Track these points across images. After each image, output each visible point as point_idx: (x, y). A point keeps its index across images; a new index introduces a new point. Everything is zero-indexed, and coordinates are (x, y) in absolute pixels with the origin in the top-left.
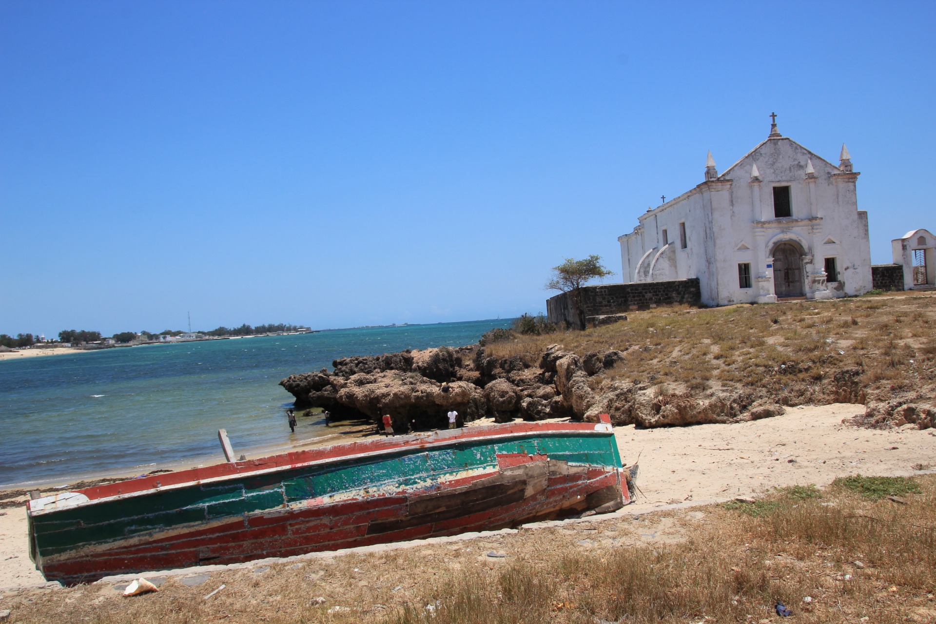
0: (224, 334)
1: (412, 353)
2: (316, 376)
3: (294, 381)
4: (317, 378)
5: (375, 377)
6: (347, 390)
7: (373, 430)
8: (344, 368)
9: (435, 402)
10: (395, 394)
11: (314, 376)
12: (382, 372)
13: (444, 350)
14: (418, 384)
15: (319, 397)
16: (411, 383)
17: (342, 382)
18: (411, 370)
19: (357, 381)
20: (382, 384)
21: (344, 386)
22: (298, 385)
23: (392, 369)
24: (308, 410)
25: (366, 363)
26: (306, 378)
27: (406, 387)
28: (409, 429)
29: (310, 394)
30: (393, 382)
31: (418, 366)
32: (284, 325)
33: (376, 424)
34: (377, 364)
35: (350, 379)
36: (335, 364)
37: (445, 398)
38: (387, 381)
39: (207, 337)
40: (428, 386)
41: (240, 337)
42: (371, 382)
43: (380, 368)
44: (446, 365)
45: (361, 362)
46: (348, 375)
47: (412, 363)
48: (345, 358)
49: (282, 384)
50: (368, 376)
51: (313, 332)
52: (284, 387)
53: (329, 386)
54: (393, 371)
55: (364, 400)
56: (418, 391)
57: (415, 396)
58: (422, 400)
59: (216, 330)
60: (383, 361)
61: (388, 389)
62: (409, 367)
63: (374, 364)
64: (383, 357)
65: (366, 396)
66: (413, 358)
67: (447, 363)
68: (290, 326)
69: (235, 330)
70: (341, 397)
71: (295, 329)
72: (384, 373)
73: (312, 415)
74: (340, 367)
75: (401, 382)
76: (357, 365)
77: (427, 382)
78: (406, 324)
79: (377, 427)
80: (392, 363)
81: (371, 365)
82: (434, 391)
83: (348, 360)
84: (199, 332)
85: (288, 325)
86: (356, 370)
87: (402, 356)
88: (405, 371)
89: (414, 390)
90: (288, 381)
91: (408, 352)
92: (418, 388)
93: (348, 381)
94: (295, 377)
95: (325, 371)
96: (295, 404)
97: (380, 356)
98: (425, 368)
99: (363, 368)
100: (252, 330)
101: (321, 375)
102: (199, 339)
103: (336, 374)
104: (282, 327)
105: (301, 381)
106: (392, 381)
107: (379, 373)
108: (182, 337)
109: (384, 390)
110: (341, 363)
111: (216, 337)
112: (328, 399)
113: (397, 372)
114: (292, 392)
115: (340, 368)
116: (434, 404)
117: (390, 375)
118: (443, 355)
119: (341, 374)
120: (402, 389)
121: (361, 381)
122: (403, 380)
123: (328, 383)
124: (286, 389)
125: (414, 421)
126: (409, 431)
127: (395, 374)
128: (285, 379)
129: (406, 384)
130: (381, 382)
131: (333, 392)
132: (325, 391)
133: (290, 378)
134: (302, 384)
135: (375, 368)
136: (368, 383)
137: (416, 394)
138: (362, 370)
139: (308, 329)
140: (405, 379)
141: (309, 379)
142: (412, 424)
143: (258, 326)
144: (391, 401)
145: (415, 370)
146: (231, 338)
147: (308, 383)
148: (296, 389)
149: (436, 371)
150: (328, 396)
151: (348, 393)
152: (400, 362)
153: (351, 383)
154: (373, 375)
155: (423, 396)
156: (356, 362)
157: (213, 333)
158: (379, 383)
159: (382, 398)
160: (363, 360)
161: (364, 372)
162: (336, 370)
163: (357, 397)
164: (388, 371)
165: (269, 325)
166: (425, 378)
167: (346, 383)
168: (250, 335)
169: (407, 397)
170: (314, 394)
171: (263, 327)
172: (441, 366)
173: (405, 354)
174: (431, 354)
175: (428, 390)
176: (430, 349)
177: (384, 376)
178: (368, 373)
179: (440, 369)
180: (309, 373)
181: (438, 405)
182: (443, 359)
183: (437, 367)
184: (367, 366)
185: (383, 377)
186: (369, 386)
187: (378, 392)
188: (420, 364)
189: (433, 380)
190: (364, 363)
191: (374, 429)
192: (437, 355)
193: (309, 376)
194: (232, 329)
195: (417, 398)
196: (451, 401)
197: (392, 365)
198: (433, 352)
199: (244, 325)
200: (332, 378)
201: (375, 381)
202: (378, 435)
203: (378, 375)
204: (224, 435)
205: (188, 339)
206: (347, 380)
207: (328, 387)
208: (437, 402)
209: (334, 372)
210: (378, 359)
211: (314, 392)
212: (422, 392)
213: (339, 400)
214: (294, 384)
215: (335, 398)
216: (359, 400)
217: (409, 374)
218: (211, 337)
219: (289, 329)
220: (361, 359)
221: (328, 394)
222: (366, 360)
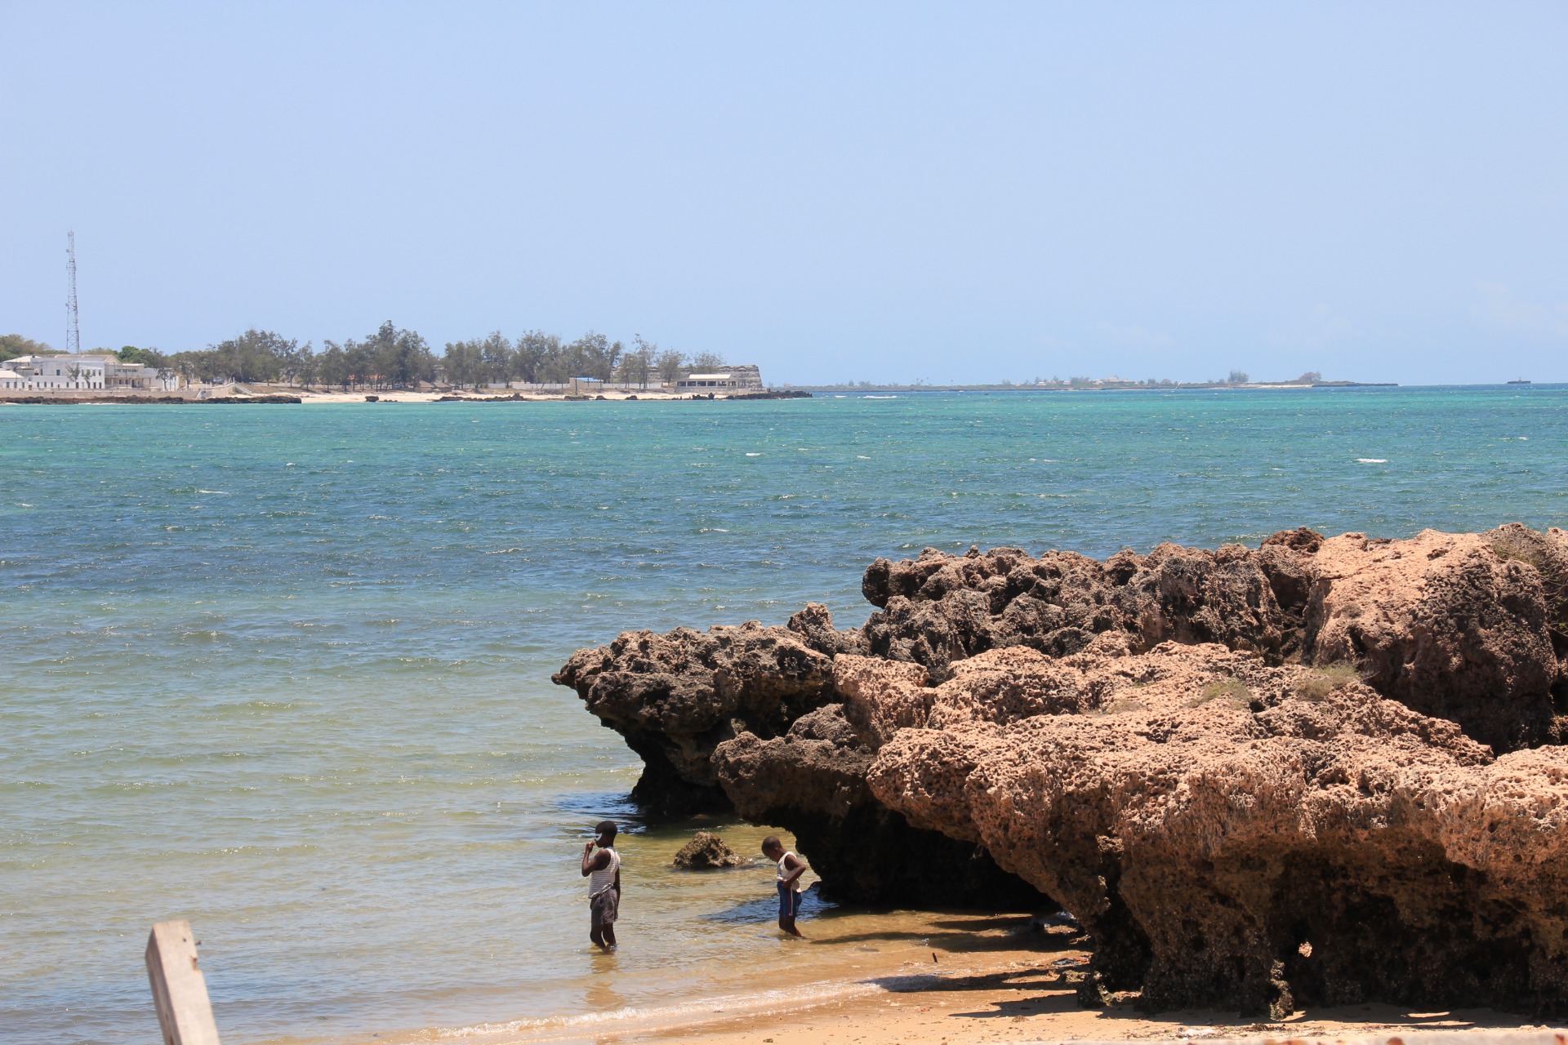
0: (269, 373)
1: (1321, 555)
2: (766, 644)
3: (639, 668)
4: (767, 659)
5: (1093, 675)
6: (930, 737)
7: (1062, 983)
8: (923, 612)
9: (1442, 850)
10: (1202, 785)
11: (750, 646)
12: (1135, 650)
13: (1522, 547)
14: (1348, 734)
15: (770, 769)
16: (1307, 729)
17: (908, 689)
18: (1310, 652)
19: (991, 693)
20: (1136, 720)
21: (918, 713)
22: (660, 692)
23: (1201, 634)
24: (705, 835)
25: (1055, 592)
26: (706, 657)
27: (1272, 746)
28: (1274, 993)
29: (725, 745)
30: (1199, 715)
31: (1354, 632)
32: (610, 343)
33: (1081, 947)
34: (1117, 600)
35: (951, 675)
36: (878, 585)
37: (1502, 832)
38: (1161, 703)
39: (173, 386)
40: (1403, 755)
41: (361, 398)
42: (1072, 706)
43: (1131, 627)
44: (1529, 638)
45: (1026, 585)
46: (942, 652)
47: (1316, 614)
48: (938, 557)
49: (569, 677)
50: (1056, 670)
51: (771, 395)
52: (583, 694)
53: (833, 707)
54: (1204, 649)
55: (1020, 805)
56: (1340, 778)
57: (1324, 804)
58: (1362, 835)
59: (227, 348)
60: (1150, 587)
61: (1165, 753)
62: (1301, 634)
63: (1099, 599)
64: (1152, 563)
65: (1034, 780)
66: (1326, 584)
67: (1535, 628)
68: (644, 355)
69: (334, 353)
70: (892, 774)
71: (671, 372)
72: (1153, 659)
73: (727, 866)
74: (899, 602)
75: (1243, 717)
76: (999, 601)
77: (1399, 731)
78: (1307, 378)
79: (1088, 968)
80: (1200, 602)
81: (1078, 606)
82: (1437, 786)
83: (953, 567)
84: (127, 354)
85: (630, 348)
86: (991, 625)
87: (1266, 569)
88: (1274, 653)
89: (1315, 770)
90: (607, 664)
91: (1306, 541)
92: (1342, 761)
93: (942, 691)
94: (644, 646)
95: (815, 618)
96: (641, 794)
97: (1136, 559)
98: (1398, 647)
99: (1031, 617)
100: (432, 361)
101: (795, 642)
102: (124, 391)
103: (879, 646)
104: (598, 354)
105: (680, 668)
106: (1195, 705)
107: (1119, 654)
108: (27, 372)
109: (1143, 757)
110: (911, 584)
111: (224, 389)
112: (824, 780)
113: (1221, 653)
114: (622, 731)
115: (904, 614)
116: (1435, 863)
117: (1186, 669)
118: (1513, 577)
119: (904, 645)
120: (1245, 756)
121: (1015, 691)
122: (1256, 706)
123: (830, 692)
124: (592, 708)
125: (1306, 949)
126: (1276, 1009)
127: (1215, 669)
128: (592, 650)
129: (1270, 730)
130: (1128, 706)
131: (852, 744)
132: (809, 735)
133: (618, 649)
134: (680, 685)
135: (1100, 625)
136: (1054, 707)
137: (1332, 792)
138: (1027, 633)
139: (745, 374)
140: (1272, 701)
141: (720, 658)
142: (1296, 970)
143: (466, 341)
144: (1184, 825)
145: (1335, 655)
146: (308, 399)
147: (717, 682)
148: (646, 711)
149: (1460, 670)
150: (824, 763)
151: (934, 755)
152: (1253, 597)
153: (955, 701)
154: (1085, 666)
155: (1370, 812)
156: (998, 580)
157: (207, 366)
158: (1117, 710)
159: (1124, 802)
160: (1039, 571)
161: (1037, 645)
162: (876, 620)
163: (981, 786)
164: (1177, 647)
165: (529, 340)
166: (1390, 706)
167: (927, 702)
168: (416, 388)
169: (1276, 806)
170: (744, 745)
171: (496, 348)
172: (1494, 643)
173: (1289, 560)
174: (1438, 566)
175: (1405, 779)
176: (1434, 539)
177: (1151, 675)
178: (1059, 649)
179: (1490, 659)
180: (730, 628)
181: (1459, 871)
182: (1510, 602)
183: (1471, 644)
184: (1054, 608)
185: (1141, 681)
186: (1057, 727)
187: (1108, 764)
188: (1368, 621)
189: (1439, 723)
190: (1042, 593)
191: (1073, 977)
192: (1475, 576)
193: (725, 642)
194: (318, 349)
195: (1336, 815)
196: (1541, 854)
197: (1206, 614)
198: (1452, 558)
199: (386, 333)
200: (850, 666)
201: (1095, 697)
202: (1091, 1015)
203: (1115, 665)
204: (177, 958)
205: (62, 385)
206: (932, 683)
207: (827, 715)
208: (1454, 856)
209: (868, 629)
210: (1123, 574)
211: (747, 735)
212: (1365, 788)
213: (878, 792)
214: (639, 683)
215: (857, 781)
216: (990, 802)
217: (1296, 673)
218: (197, 387)
219: (637, 371)
220: (1026, 566)
221: (825, 751)
222: (1056, 573)
